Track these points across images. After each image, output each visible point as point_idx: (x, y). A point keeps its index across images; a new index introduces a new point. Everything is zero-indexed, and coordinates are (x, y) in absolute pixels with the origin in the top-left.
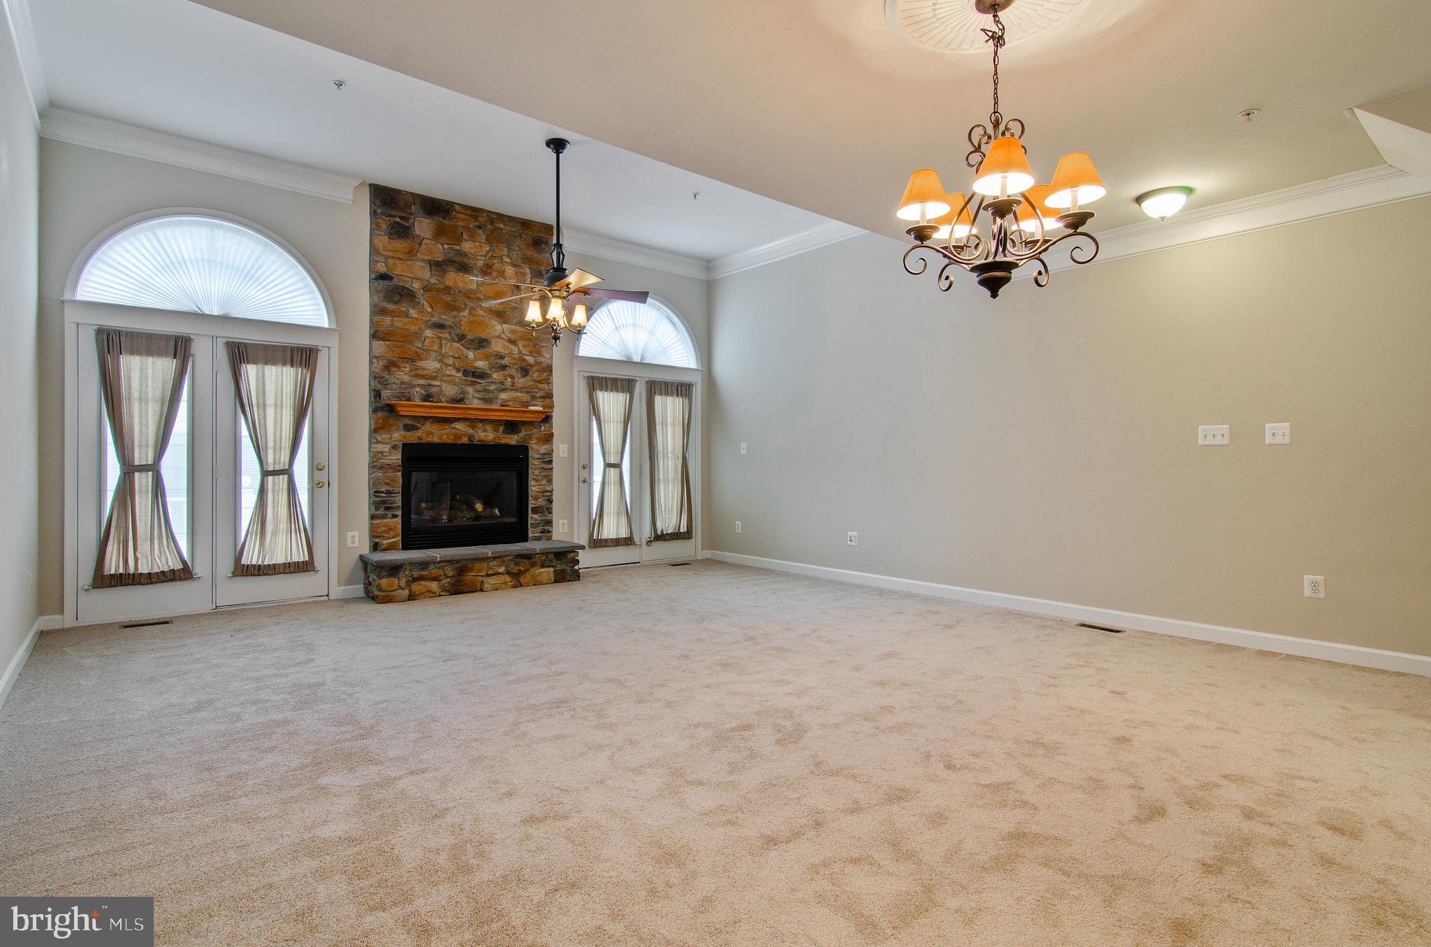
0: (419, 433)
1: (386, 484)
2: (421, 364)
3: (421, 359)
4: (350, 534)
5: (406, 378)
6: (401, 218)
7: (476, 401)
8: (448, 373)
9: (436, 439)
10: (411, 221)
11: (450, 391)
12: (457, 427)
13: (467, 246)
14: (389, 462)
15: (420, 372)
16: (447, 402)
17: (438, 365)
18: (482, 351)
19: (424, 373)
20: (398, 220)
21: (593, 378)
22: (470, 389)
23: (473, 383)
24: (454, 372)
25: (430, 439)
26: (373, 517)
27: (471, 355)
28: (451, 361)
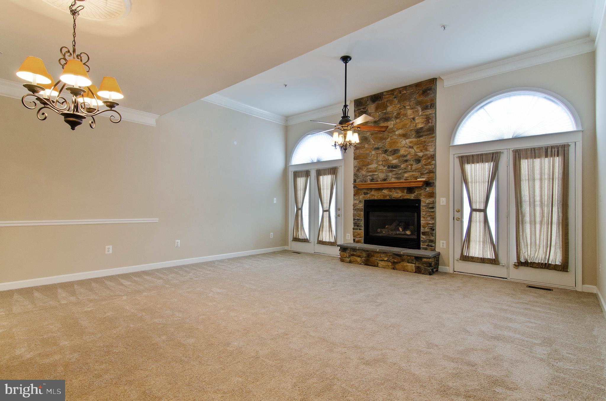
0: (368, 195)
1: (358, 216)
2: (370, 166)
3: (370, 164)
4: (347, 234)
5: (364, 173)
6: (363, 109)
7: (393, 179)
8: (380, 168)
9: (376, 198)
10: (367, 108)
11: (382, 176)
12: (384, 192)
13: (389, 109)
14: (358, 207)
15: (370, 170)
16: (381, 181)
17: (376, 166)
18: (396, 155)
19: (371, 170)
20: (362, 110)
21: (462, 157)
22: (390, 174)
23: (391, 171)
24: (382, 168)
25: (373, 198)
26: (354, 229)
27: (390, 158)
28: (381, 163)
